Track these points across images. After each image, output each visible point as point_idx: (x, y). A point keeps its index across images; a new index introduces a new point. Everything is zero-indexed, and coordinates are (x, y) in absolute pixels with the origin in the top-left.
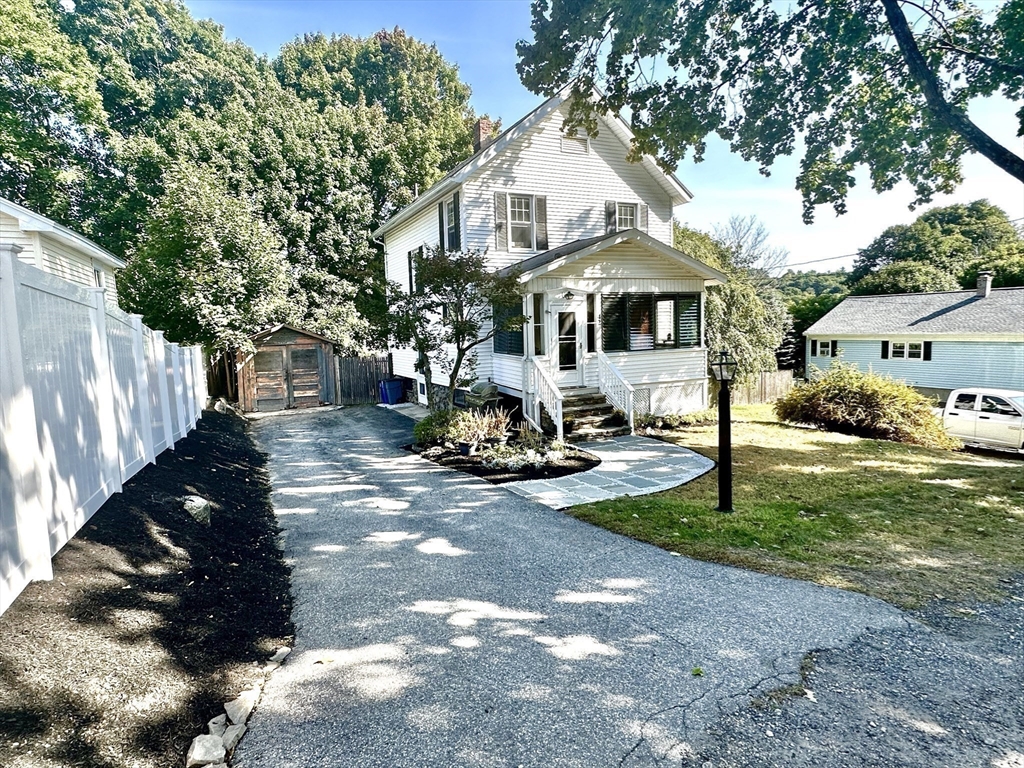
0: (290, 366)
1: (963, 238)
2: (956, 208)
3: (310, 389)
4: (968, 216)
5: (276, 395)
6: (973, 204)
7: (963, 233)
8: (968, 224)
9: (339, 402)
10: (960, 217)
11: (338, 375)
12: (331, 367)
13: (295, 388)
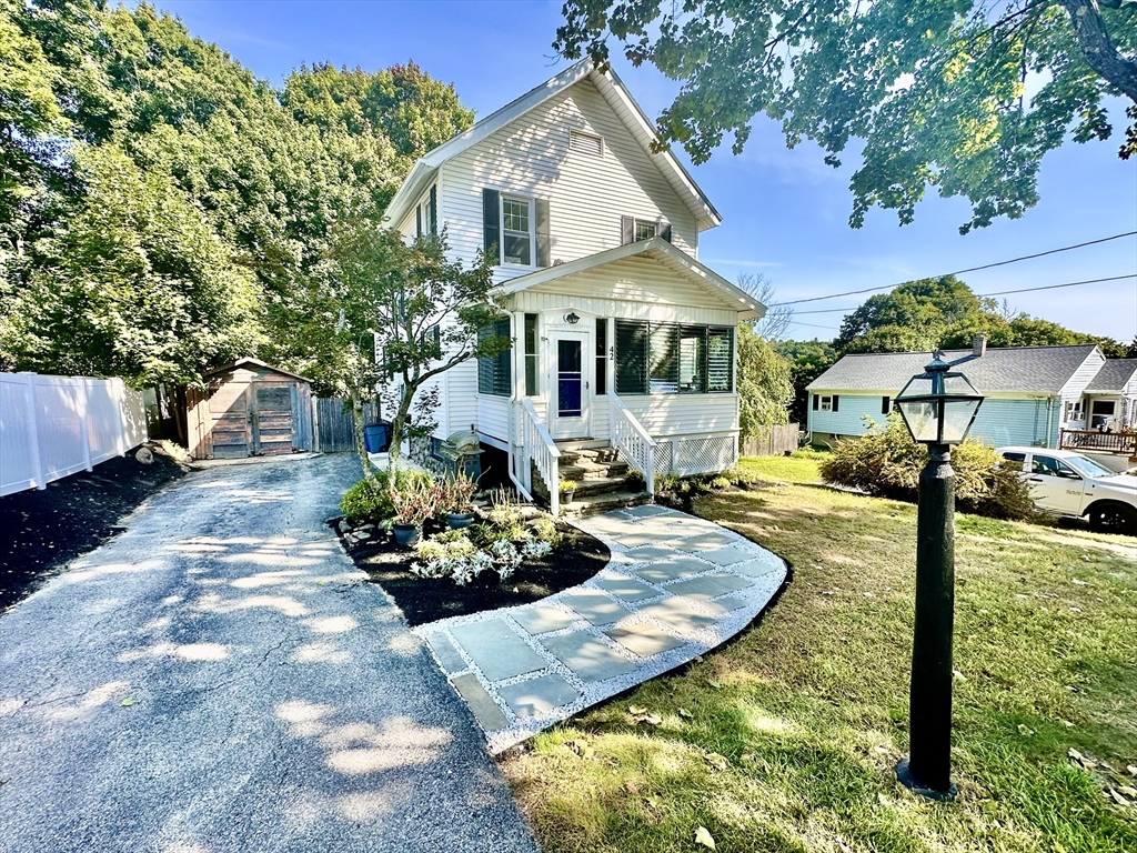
0: (255, 407)
1: (934, 308)
2: (927, 281)
3: (283, 434)
4: (938, 290)
5: (237, 440)
6: (942, 279)
7: (935, 304)
8: (938, 296)
9: (317, 449)
10: (931, 290)
11: (316, 418)
12: (308, 409)
13: (263, 432)
